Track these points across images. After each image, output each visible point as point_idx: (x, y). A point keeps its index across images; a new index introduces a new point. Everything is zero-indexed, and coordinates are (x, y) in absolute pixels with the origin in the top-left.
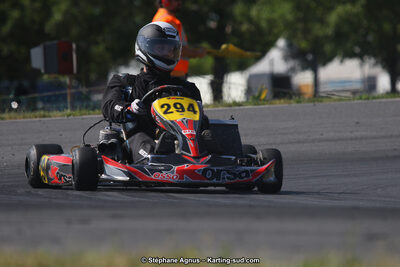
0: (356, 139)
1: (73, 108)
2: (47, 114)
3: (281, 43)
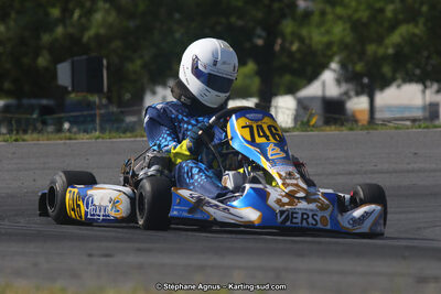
0: (413, 171)
1: (103, 130)
2: (73, 136)
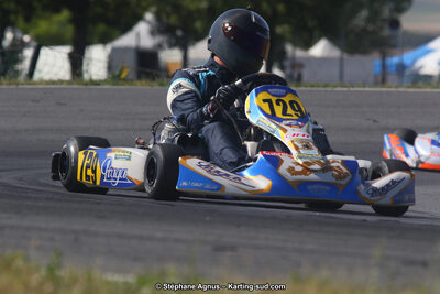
3: (149, 16)
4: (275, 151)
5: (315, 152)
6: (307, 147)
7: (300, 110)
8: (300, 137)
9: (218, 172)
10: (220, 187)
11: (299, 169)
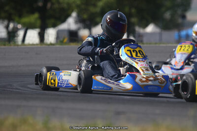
3: (74, 14)
4: (133, 72)
5: (150, 72)
6: (147, 70)
7: (143, 54)
8: (144, 66)
9: (109, 81)
10: (111, 88)
11: (144, 79)
